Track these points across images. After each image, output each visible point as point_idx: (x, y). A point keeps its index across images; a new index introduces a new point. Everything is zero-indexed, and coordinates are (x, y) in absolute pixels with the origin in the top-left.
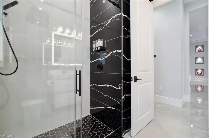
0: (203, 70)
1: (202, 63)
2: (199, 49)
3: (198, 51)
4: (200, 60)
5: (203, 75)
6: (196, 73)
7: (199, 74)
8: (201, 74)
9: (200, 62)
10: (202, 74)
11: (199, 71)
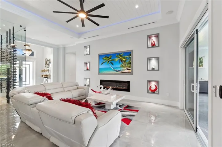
0: (158, 82)
1: (157, 69)
2: (152, 42)
3: (151, 46)
4: (153, 64)
5: (158, 94)
6: (149, 89)
7: (153, 91)
8: (155, 90)
9: (154, 67)
10: (157, 90)
11: (153, 86)
